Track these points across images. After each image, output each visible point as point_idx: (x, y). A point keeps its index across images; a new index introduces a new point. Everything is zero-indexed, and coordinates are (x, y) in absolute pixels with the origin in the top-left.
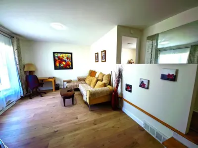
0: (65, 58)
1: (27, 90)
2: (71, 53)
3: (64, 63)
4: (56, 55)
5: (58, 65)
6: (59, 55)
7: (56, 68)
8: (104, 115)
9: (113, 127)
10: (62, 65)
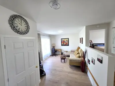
0: (65, 41)
1: (52, 53)
2: (68, 38)
3: (65, 43)
4: (62, 40)
5: (63, 44)
6: (63, 40)
7: (62, 45)
8: (75, 72)
9: (76, 78)
10: (64, 44)
